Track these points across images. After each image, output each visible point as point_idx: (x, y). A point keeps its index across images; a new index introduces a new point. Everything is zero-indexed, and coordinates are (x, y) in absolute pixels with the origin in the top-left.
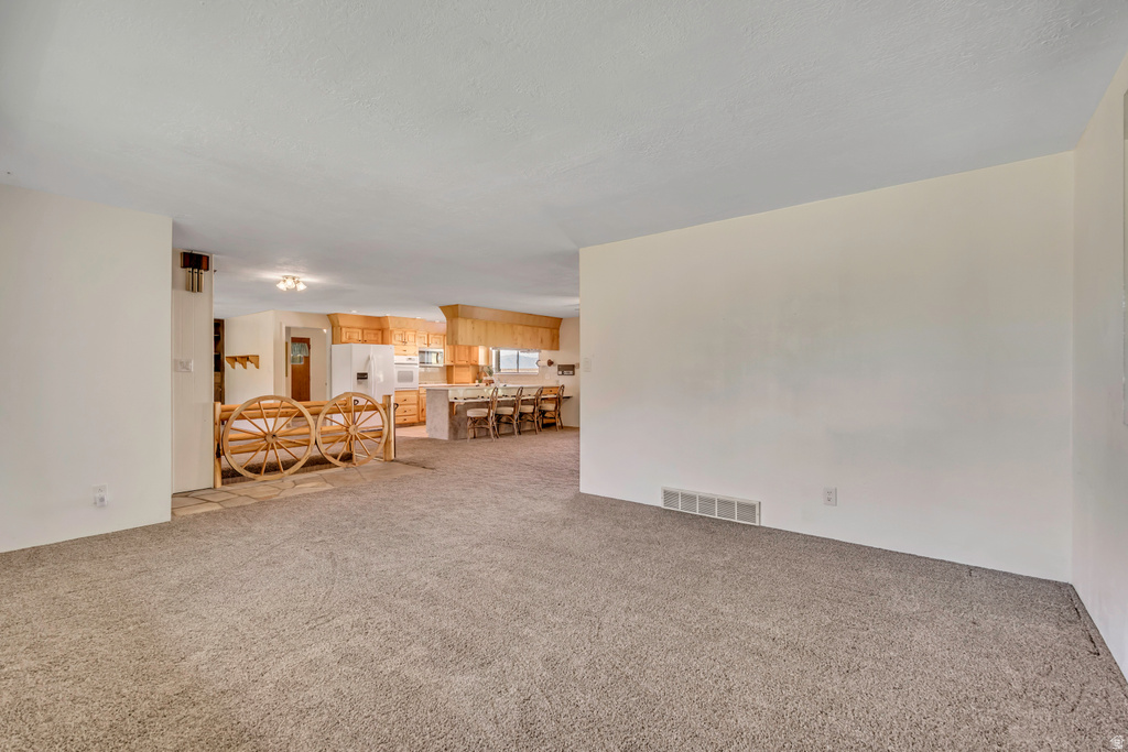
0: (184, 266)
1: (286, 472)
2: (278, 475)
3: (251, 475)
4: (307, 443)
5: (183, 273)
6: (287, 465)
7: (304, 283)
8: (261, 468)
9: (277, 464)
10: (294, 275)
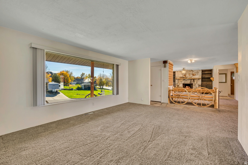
0: (163, 63)
1: (182, 104)
2: (180, 104)
3: (174, 102)
4: (187, 98)
5: (163, 64)
6: (182, 102)
7: (194, 60)
8: (177, 102)
9: (180, 102)
10: (191, 59)
